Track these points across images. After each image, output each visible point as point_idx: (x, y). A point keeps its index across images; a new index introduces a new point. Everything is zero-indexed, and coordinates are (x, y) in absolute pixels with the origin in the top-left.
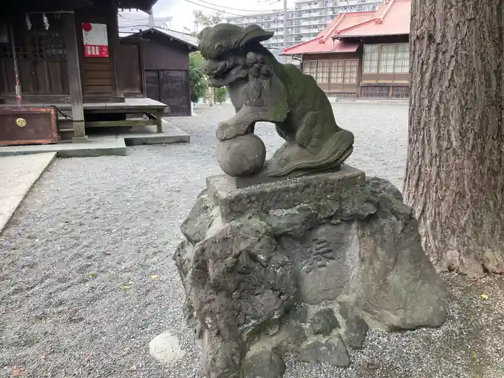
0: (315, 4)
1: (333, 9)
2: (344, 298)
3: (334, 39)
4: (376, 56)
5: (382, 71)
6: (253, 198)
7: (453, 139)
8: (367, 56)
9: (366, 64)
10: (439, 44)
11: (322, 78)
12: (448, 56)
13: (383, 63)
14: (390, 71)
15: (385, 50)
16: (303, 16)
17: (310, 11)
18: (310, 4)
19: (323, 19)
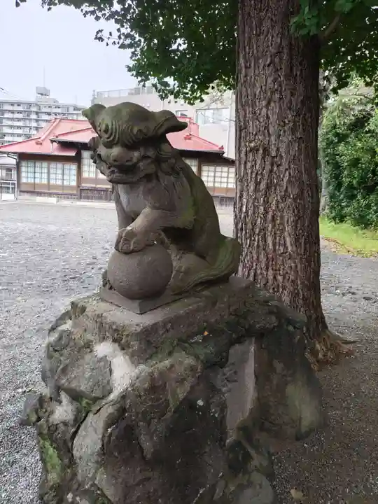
0: (18, 105)
1: (37, 113)
6: (169, 326)
7: (288, 244)
8: (85, 162)
9: (85, 168)
10: (274, 157)
11: (41, 178)
12: (281, 168)
16: (6, 116)
17: (13, 112)
18: (12, 105)
19: (28, 121)
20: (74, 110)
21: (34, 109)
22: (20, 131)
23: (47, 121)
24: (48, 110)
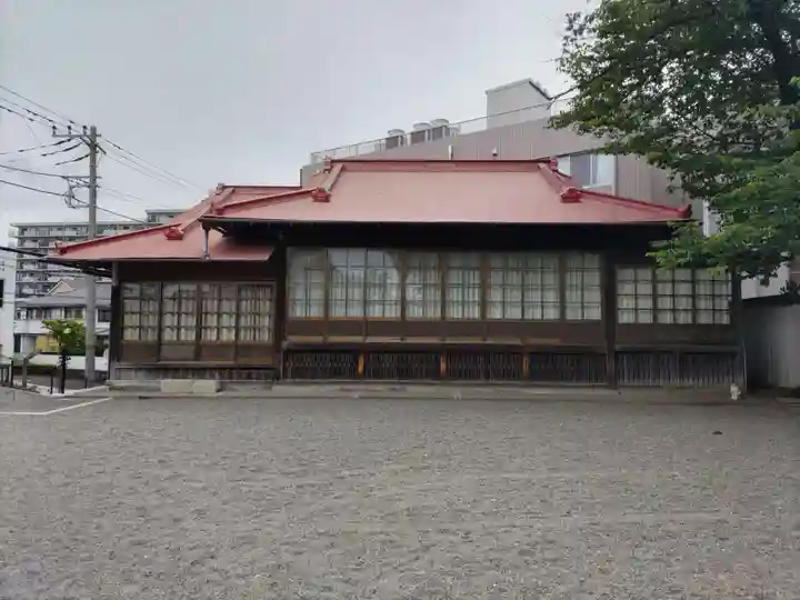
3: (207, 226)
5: (338, 312)
9: (297, 293)
11: (177, 327)
13: (338, 293)
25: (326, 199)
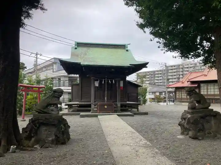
0: (174, 67)
1: (182, 68)
2: (212, 130)
3: (188, 82)
4: (206, 88)
5: (209, 93)
8: (202, 88)
11: (184, 96)
13: (209, 90)
14: (213, 93)
15: (209, 86)
16: (169, 72)
17: (172, 70)
18: (172, 66)
19: (178, 72)
20: (199, 64)
21: (181, 67)
22: (175, 77)
23: (187, 71)
24: (187, 66)
25: (207, 76)
